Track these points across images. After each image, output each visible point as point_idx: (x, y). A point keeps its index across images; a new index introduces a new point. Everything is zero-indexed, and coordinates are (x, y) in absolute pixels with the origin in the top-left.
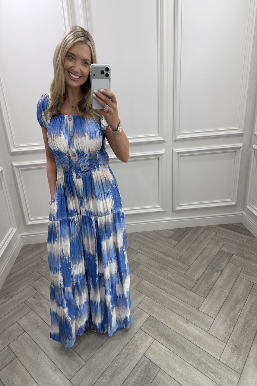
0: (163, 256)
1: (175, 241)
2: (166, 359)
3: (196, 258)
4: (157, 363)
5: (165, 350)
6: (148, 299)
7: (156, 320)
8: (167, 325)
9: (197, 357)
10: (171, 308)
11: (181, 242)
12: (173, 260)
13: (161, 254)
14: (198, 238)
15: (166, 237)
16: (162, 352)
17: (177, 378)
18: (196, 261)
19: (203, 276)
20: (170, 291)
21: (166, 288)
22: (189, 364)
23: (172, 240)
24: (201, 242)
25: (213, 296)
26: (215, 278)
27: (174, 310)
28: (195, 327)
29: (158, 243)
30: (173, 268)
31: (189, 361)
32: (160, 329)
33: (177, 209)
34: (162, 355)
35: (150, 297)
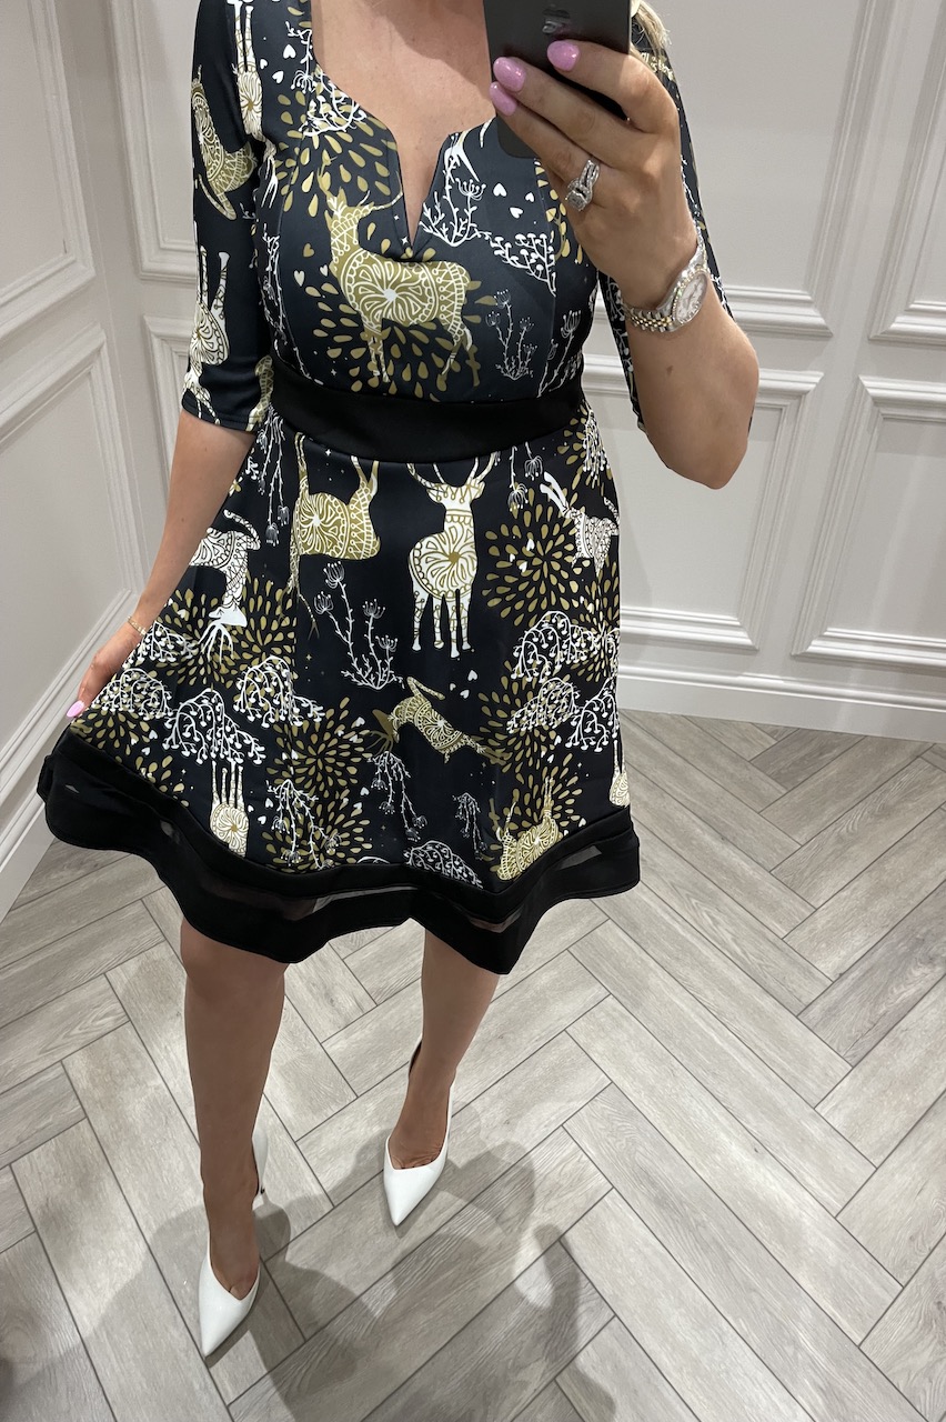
0: (708, 838)
1: (774, 783)
2: (646, 1285)
3: (848, 879)
4: (606, 1289)
5: (647, 1244)
6: (615, 1010)
7: (632, 1108)
8: (673, 1138)
9: (772, 1310)
10: (700, 1071)
11: (798, 796)
12: (746, 866)
13: (702, 830)
14: (878, 793)
15: (737, 758)
16: (632, 1250)
17: (674, 1374)
18: (844, 894)
19: (865, 965)
20: (710, 997)
21: (695, 978)
22: (732, 1330)
23: (762, 775)
24: (886, 812)
25: (888, 1067)
26: (913, 990)
27: (710, 1081)
28: (788, 1180)
29: (699, 778)
30: (739, 899)
31: (735, 1319)
32: (641, 1149)
33: (811, 649)
34: (632, 1260)
35: (623, 1000)
